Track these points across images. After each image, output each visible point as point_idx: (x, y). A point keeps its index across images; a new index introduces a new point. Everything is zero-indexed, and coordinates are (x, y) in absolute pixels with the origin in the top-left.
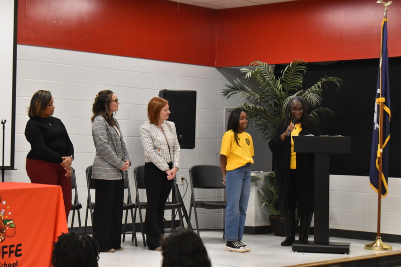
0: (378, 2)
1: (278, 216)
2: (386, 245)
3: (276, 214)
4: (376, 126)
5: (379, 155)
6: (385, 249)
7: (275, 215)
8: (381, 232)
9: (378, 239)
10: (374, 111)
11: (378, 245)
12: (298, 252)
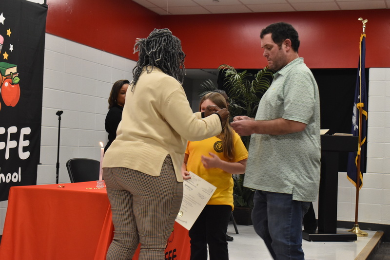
0: (359, 19)
1: (243, 207)
2: (364, 232)
3: (242, 205)
4: (356, 127)
5: (359, 153)
6: (365, 235)
7: (240, 206)
8: (358, 221)
9: (356, 226)
10: (353, 114)
11: (357, 231)
12: (313, 241)
